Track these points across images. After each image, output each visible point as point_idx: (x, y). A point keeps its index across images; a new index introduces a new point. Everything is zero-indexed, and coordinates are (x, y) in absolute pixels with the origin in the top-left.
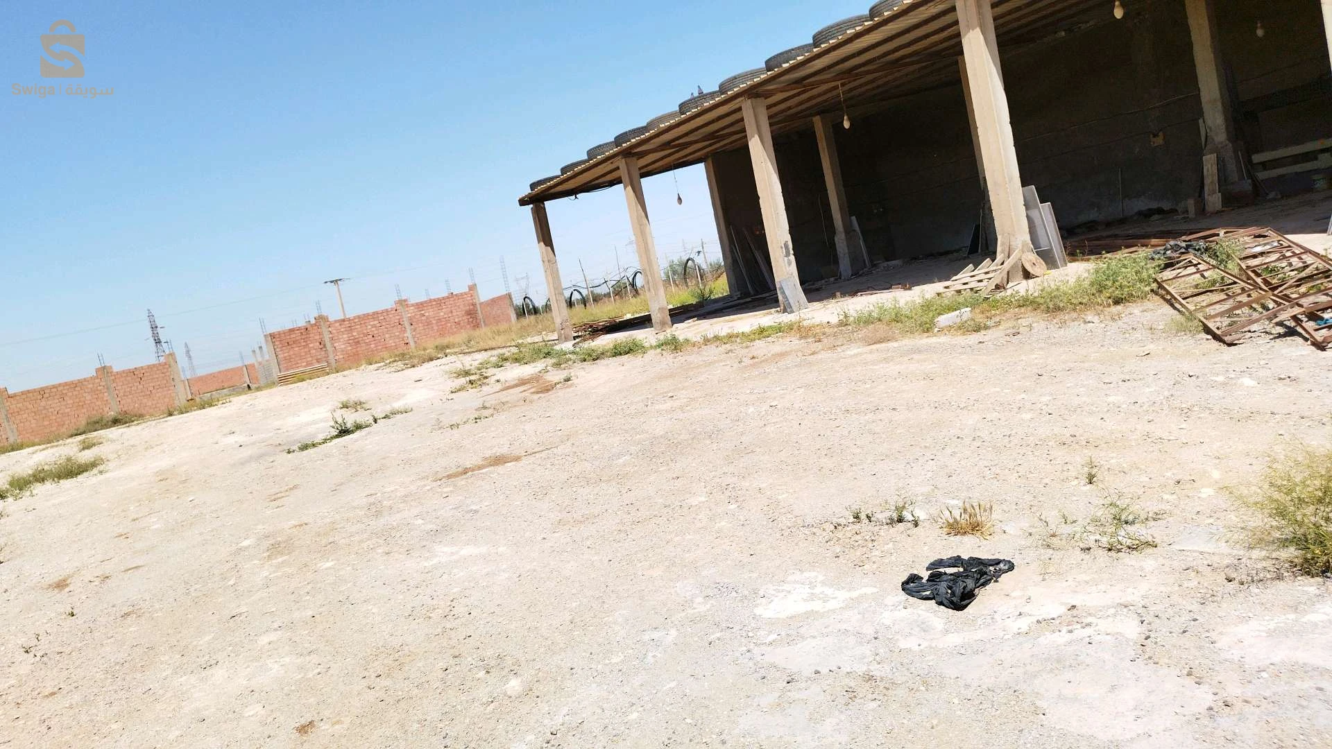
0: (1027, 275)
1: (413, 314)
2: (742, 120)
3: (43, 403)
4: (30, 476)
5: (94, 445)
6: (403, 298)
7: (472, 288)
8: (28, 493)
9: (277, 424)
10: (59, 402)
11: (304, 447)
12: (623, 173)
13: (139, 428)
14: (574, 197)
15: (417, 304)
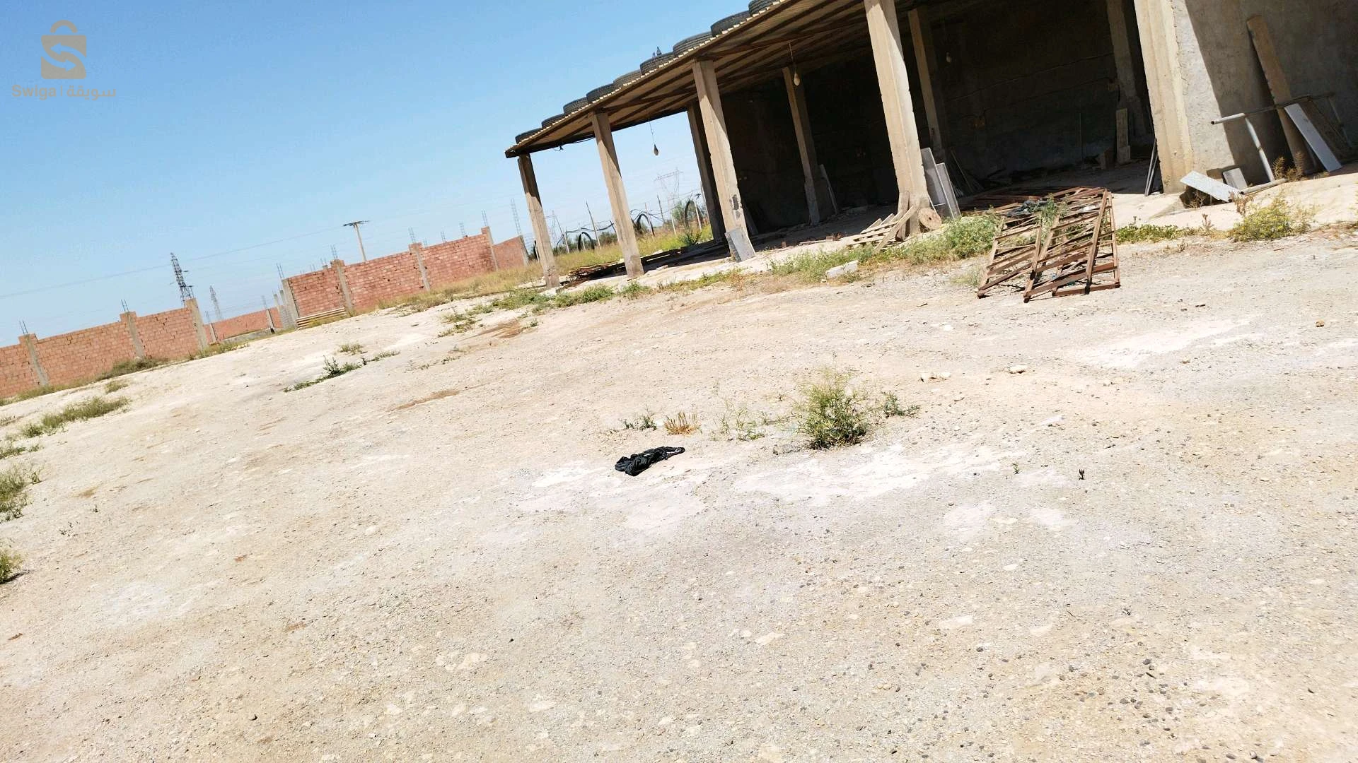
0: (924, 229)
1: (428, 258)
2: (693, 82)
3: (71, 349)
4: (61, 415)
5: (119, 387)
6: (417, 242)
7: (486, 231)
8: (61, 430)
9: (283, 366)
10: (87, 347)
11: (300, 387)
12: (596, 128)
13: (163, 370)
14: (559, 148)
15: (431, 248)
